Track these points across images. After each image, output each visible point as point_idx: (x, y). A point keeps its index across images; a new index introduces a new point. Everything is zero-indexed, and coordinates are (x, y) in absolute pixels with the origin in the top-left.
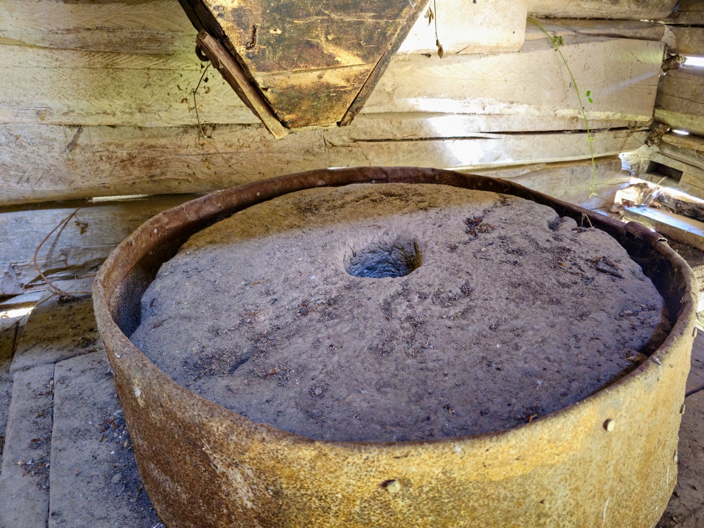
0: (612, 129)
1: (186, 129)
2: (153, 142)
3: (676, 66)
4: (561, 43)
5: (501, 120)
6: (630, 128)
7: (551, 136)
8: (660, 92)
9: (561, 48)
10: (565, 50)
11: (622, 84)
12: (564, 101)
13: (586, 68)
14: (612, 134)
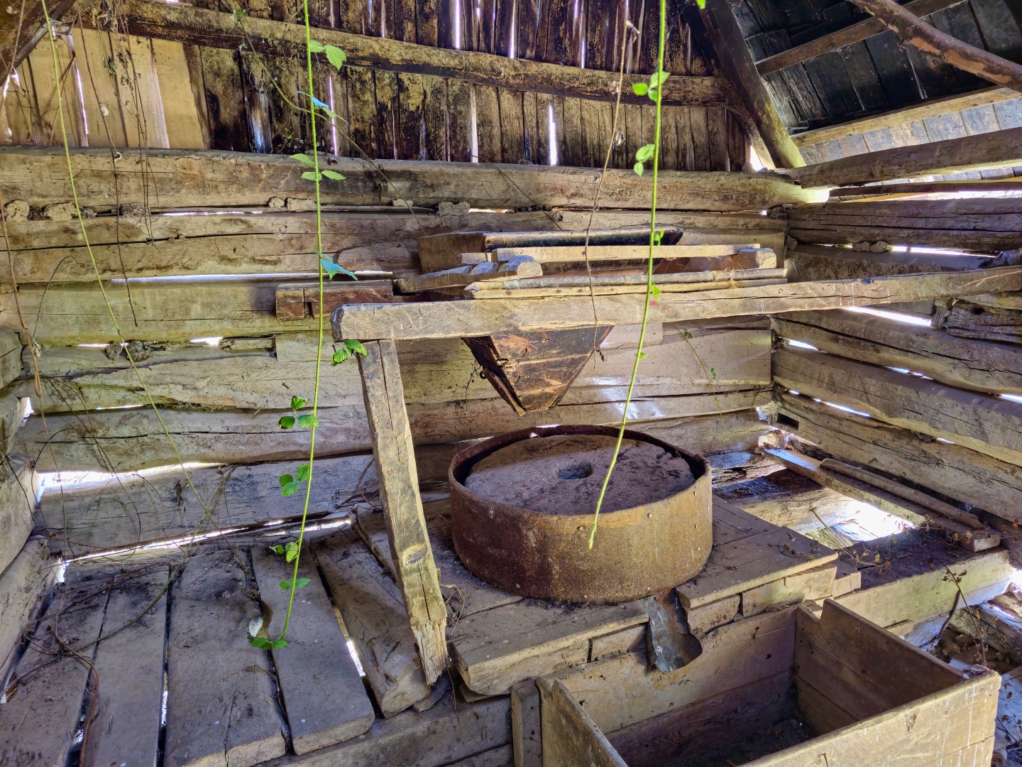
0: (741, 391)
1: (448, 404)
2: (430, 412)
3: (782, 347)
4: (690, 336)
5: (652, 388)
6: (757, 389)
7: (692, 398)
8: (773, 364)
9: (690, 340)
10: (694, 341)
11: (742, 361)
12: (698, 374)
13: (711, 351)
14: (741, 395)
